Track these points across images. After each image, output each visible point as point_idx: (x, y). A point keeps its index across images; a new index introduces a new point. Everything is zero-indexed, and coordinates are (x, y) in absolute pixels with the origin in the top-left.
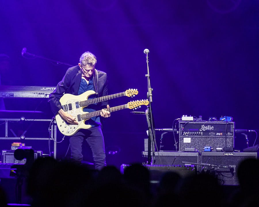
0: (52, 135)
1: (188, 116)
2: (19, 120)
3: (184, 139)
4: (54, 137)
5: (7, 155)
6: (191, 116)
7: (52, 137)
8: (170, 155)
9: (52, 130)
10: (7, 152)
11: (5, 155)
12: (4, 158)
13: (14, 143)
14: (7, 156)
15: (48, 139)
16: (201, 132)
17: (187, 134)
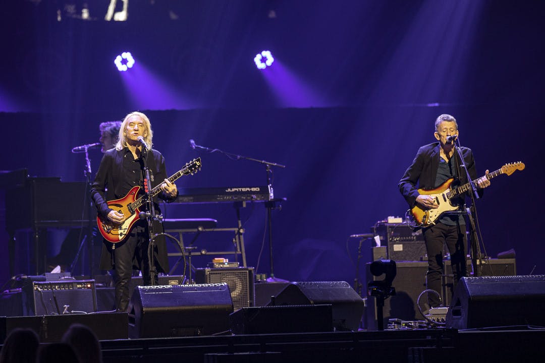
0: (238, 247)
1: (395, 217)
2: (195, 230)
3: (395, 246)
4: (241, 250)
5: (211, 274)
6: (400, 217)
7: (239, 250)
8: (405, 266)
9: (237, 241)
10: (212, 270)
11: (209, 274)
12: (208, 279)
13: (216, 259)
14: (211, 276)
15: (234, 253)
16: (414, 236)
17: (397, 240)
